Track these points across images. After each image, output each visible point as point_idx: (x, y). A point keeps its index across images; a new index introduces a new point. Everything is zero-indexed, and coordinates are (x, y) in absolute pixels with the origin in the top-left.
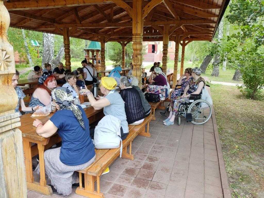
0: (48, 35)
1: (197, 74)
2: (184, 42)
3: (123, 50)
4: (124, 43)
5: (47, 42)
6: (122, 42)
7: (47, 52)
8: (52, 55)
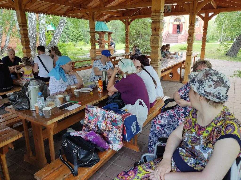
0: (32, 15)
1: (208, 100)
2: (207, 15)
3: (126, 30)
4: (127, 21)
5: (31, 24)
6: (125, 20)
7: (32, 36)
8: (42, 39)
